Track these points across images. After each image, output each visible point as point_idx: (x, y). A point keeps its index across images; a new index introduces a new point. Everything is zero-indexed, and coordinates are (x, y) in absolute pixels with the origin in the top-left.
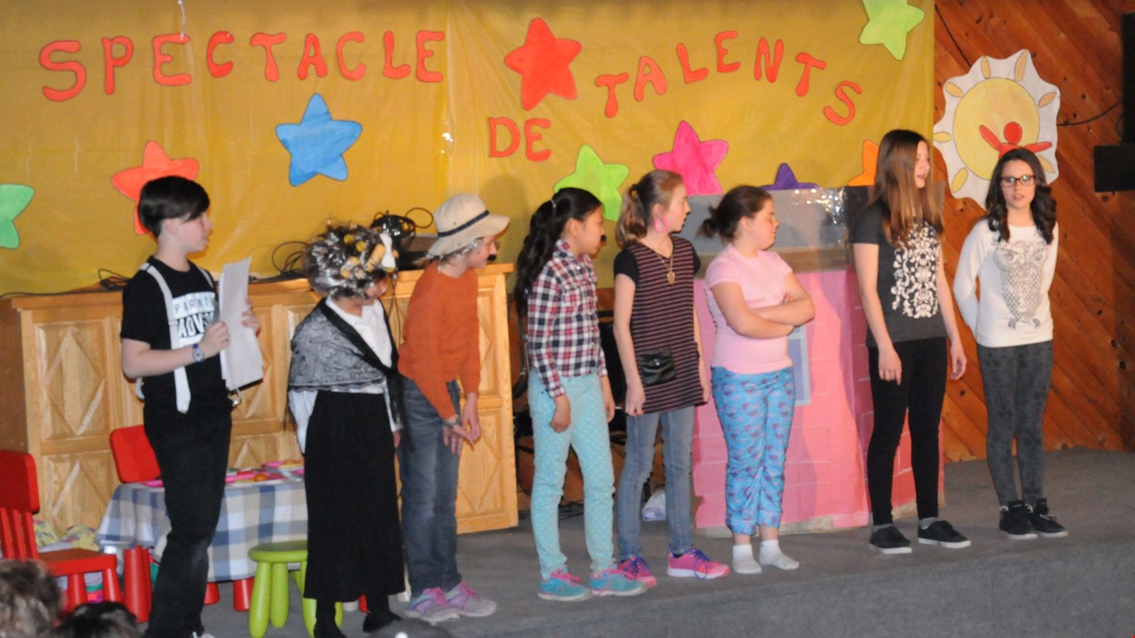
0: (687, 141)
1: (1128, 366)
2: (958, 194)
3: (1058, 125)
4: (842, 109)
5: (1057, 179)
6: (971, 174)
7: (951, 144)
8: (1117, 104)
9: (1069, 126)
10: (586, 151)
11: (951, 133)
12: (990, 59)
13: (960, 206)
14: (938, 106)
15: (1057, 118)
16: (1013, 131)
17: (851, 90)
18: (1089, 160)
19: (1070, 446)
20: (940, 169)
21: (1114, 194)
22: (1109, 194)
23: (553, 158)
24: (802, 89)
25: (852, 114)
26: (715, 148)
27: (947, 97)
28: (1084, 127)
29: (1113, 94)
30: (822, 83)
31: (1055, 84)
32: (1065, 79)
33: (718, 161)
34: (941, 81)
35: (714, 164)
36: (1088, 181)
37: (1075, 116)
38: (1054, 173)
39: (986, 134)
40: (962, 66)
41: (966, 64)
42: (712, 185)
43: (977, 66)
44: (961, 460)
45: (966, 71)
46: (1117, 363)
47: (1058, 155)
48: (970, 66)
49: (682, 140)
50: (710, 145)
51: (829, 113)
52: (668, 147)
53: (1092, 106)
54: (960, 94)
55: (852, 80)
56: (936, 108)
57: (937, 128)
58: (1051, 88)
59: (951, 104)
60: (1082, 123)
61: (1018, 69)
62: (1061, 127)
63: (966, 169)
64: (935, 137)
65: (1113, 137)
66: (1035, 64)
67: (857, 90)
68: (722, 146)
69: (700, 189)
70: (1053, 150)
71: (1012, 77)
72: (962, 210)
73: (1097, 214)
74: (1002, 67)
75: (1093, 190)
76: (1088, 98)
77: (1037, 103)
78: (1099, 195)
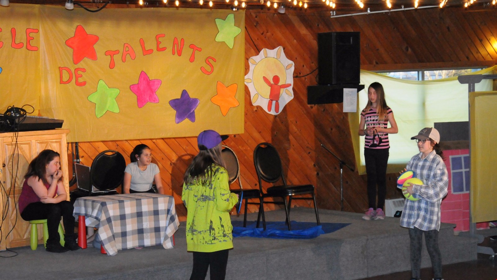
0: (144, 79)
1: (320, 174)
2: (255, 104)
3: (293, 77)
4: (208, 68)
5: (293, 99)
6: (260, 96)
7: (252, 83)
8: (317, 69)
9: (298, 78)
10: (101, 83)
11: (252, 79)
12: (267, 49)
13: (255, 109)
14: (247, 68)
15: (293, 74)
16: (276, 79)
17: (212, 60)
18: (305, 91)
19: (298, 206)
20: (247, 94)
21: (315, 105)
22: (313, 105)
23: (87, 85)
24: (192, 60)
25: (212, 71)
26: (156, 83)
27: (250, 64)
28: (303, 78)
29: (314, 65)
30: (200, 57)
31: (292, 61)
32: (296, 59)
33: (157, 88)
34: (248, 58)
35: (155, 90)
36: (305, 99)
37: (300, 73)
38: (292, 96)
39: (265, 79)
40: (256, 52)
41: (258, 51)
42: (155, 98)
43: (262, 52)
44: (255, 212)
45: (258, 54)
46: (316, 173)
47: (293, 89)
48: (259, 52)
49: (142, 79)
50: (154, 81)
51: (202, 69)
52: (136, 82)
53: (306, 70)
54: (255, 64)
55: (213, 56)
56: (246, 69)
57: (246, 77)
58: (291, 62)
59: (252, 67)
60: (303, 76)
61: (278, 54)
62: (295, 78)
63: (258, 94)
64: (245, 80)
65: (315, 83)
66: (284, 52)
67: (214, 60)
68: (159, 82)
69: (150, 99)
70: (291, 87)
71: (276, 57)
72: (256, 111)
73: (308, 113)
74: (272, 53)
75: (307, 104)
76: (305, 66)
77: (285, 68)
78: (309, 106)
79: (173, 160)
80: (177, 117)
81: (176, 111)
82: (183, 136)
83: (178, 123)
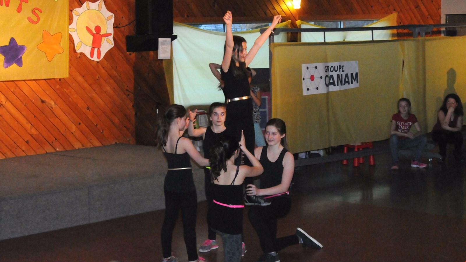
1: (138, 114)
2: (78, 51)
3: (114, 27)
4: (35, 18)
5: (113, 47)
6: (83, 44)
7: (76, 32)
8: (134, 21)
9: (118, 28)
11: (76, 29)
12: (89, 2)
13: (79, 55)
14: (71, 19)
15: (113, 25)
16: (98, 29)
17: (38, 11)
18: (124, 40)
19: (118, 143)
20: (72, 42)
21: (133, 53)
22: (132, 53)
24: (19, 10)
25: (39, 20)
27: (74, 15)
28: (123, 29)
29: (133, 18)
30: (27, 9)
31: (112, 13)
32: (116, 11)
34: (71, 9)
36: (124, 47)
37: (120, 24)
38: (113, 44)
39: (88, 29)
40: (79, 5)
41: (81, 4)
43: (84, 5)
44: (79, 148)
45: (81, 7)
46: (134, 113)
47: (114, 38)
48: (82, 5)
51: (29, 19)
53: (125, 21)
54: (78, 15)
55: (38, 7)
56: (70, 19)
57: (70, 27)
58: (111, 14)
59: (75, 18)
60: (122, 27)
61: (99, 6)
62: (115, 28)
63: (81, 42)
64: (69, 30)
65: (133, 33)
66: (105, 5)
67: (41, 11)
70: (112, 36)
71: (97, 9)
72: (80, 57)
73: (128, 60)
74: (94, 6)
75: (126, 51)
76: (124, 18)
77: (106, 19)
78: (128, 53)
79: (2, 101)
80: (6, 63)
81: (4, 57)
82: (11, 80)
83: (6, 67)
